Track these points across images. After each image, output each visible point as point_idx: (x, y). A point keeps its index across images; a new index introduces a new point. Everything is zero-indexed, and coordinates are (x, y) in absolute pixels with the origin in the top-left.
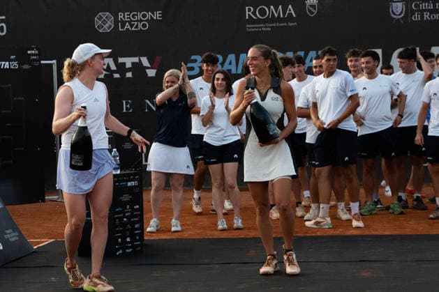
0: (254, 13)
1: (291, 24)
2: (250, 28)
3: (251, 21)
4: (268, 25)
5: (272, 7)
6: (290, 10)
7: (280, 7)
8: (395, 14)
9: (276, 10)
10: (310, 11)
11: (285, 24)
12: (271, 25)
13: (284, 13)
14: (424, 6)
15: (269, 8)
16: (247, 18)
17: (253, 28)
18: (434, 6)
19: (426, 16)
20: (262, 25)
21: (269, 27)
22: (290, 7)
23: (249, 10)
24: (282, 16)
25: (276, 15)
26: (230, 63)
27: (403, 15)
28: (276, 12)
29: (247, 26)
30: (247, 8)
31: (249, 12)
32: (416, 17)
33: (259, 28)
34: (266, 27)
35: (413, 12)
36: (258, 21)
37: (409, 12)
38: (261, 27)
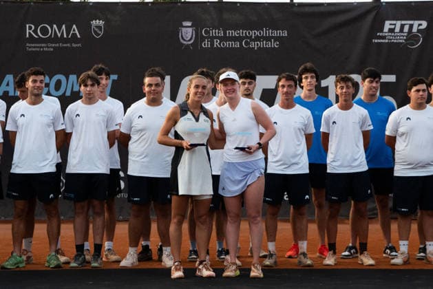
0: (35, 31)
1: (74, 45)
2: (30, 47)
3: (31, 39)
4: (50, 45)
5: (55, 26)
6: (74, 30)
7: (64, 26)
8: (184, 40)
9: (60, 28)
10: (95, 32)
11: (69, 45)
12: (53, 45)
13: (68, 34)
14: (214, 32)
15: (52, 28)
16: (28, 36)
17: (34, 47)
18: (225, 33)
19: (216, 43)
20: (43, 45)
21: (51, 47)
22: (74, 26)
23: (30, 28)
24: (65, 36)
25: (59, 35)
26: (8, 85)
27: (192, 41)
28: (59, 31)
29: (28, 45)
30: (27, 26)
31: (29, 30)
32: (206, 44)
33: (41, 47)
34: (48, 47)
35: (203, 39)
36: (40, 40)
37: (199, 38)
38: (43, 47)
